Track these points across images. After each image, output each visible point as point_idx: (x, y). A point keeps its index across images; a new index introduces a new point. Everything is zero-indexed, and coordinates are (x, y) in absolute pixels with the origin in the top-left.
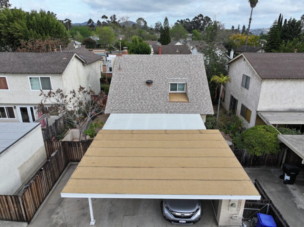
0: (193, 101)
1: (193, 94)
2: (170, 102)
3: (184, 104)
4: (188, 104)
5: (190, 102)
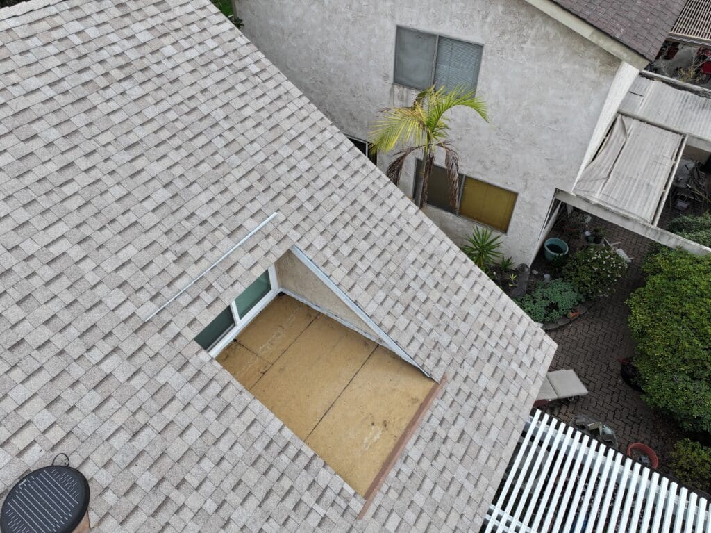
2: (368, 495)
3: (435, 422)
5: (444, 377)
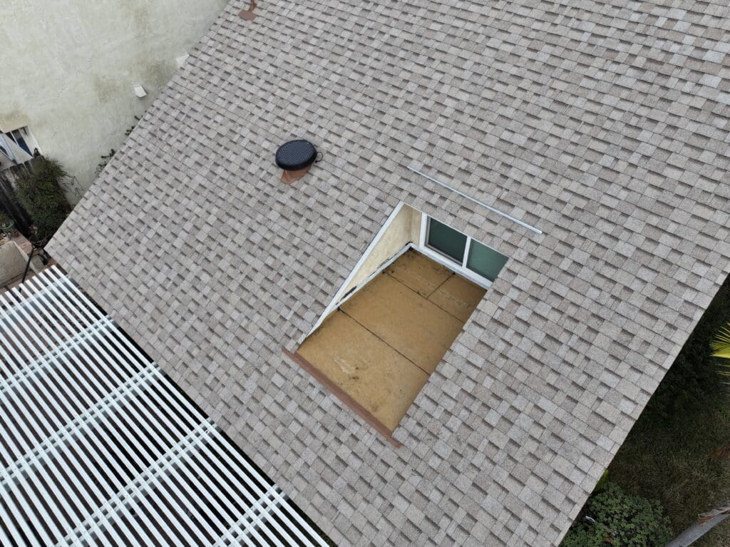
0: (422, 449)
1: (469, 386)
2: (296, 356)
4: (378, 449)
5: (398, 444)
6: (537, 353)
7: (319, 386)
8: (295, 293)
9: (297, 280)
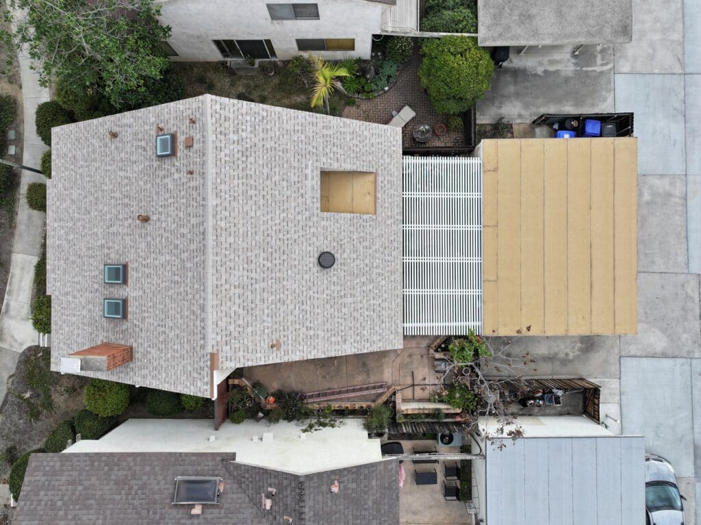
0: (374, 163)
2: (375, 213)
3: (380, 183)
4: (380, 174)
5: (376, 170)
6: (339, 147)
7: (378, 201)
8: (362, 228)
9: (359, 230)
